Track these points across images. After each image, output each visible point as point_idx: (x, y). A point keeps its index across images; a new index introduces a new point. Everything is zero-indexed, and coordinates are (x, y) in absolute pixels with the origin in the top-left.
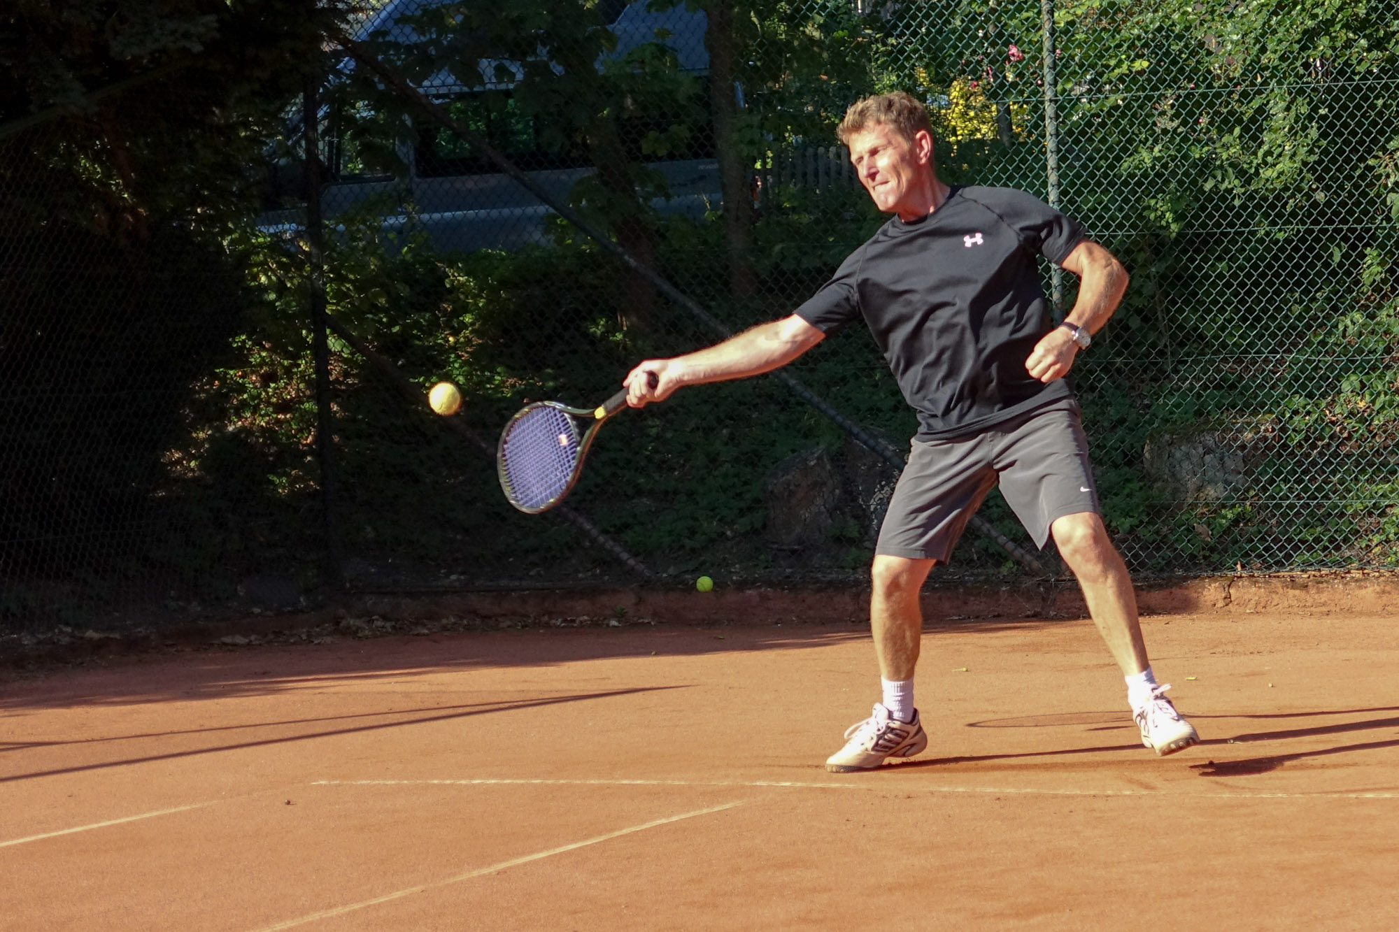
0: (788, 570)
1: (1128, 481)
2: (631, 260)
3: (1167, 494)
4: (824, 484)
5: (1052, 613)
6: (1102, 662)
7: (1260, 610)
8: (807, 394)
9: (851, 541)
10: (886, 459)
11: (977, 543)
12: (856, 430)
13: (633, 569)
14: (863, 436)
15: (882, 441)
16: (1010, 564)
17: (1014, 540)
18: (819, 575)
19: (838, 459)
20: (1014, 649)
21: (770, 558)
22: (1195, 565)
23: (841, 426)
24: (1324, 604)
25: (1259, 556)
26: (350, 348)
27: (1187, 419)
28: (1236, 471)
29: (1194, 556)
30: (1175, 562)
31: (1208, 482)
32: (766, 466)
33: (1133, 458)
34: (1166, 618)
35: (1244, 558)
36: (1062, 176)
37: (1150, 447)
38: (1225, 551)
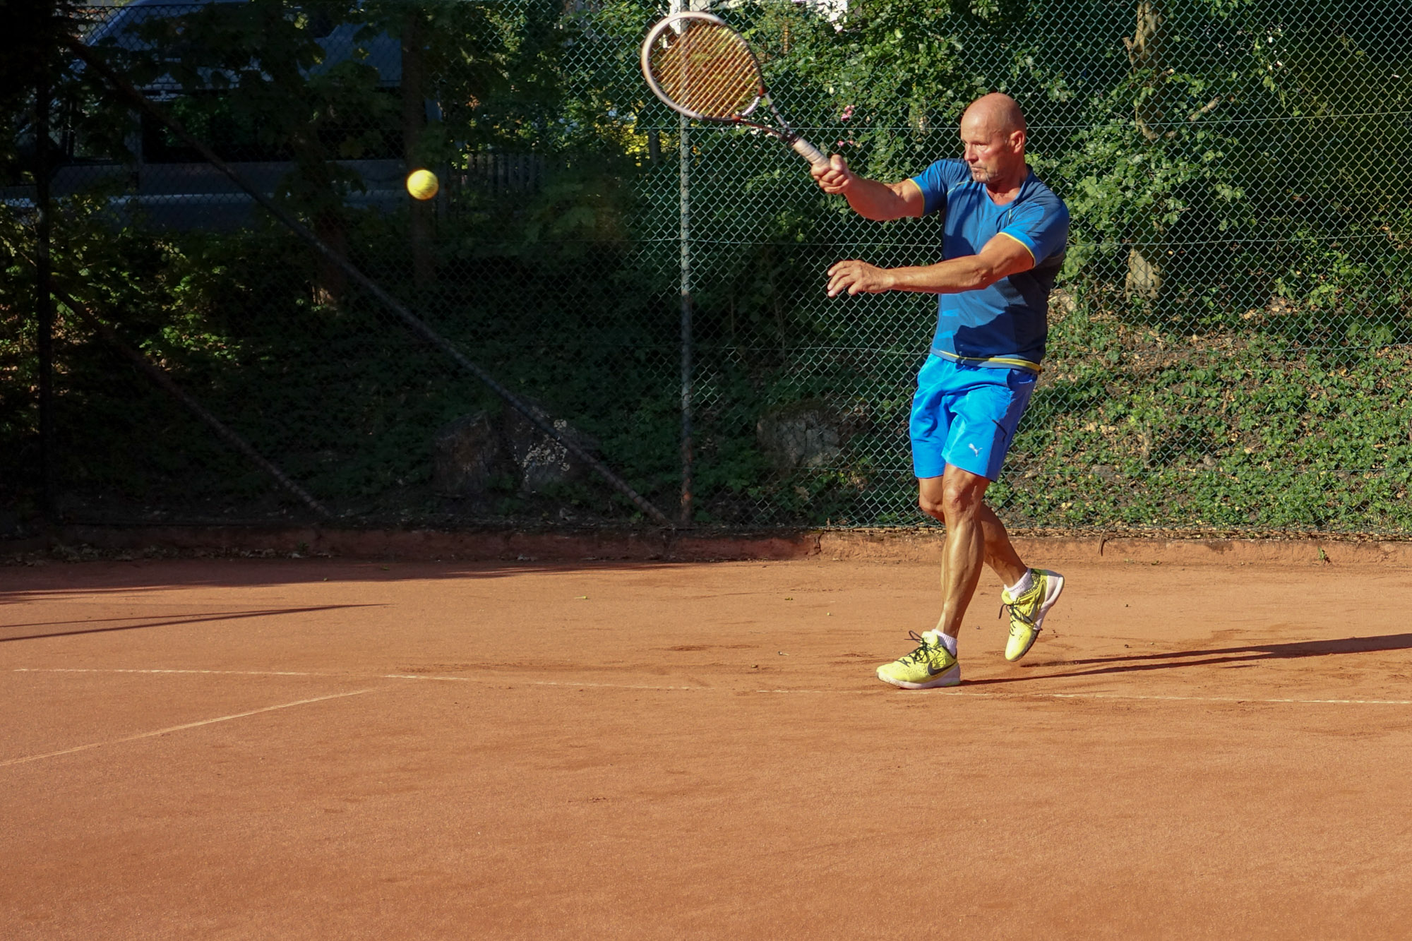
0: (451, 515)
1: (742, 449)
2: (323, 247)
3: (775, 462)
4: (485, 443)
5: (672, 557)
6: (700, 594)
7: (844, 557)
8: (471, 366)
9: (504, 492)
10: (538, 425)
11: (613, 497)
12: (511, 398)
13: (314, 510)
14: (518, 403)
15: (535, 409)
16: (638, 515)
17: (643, 495)
18: (476, 520)
19: (499, 423)
20: (631, 583)
21: (435, 504)
22: (794, 519)
23: (499, 394)
24: (896, 555)
25: (846, 514)
26: (70, 312)
27: (794, 400)
28: (830, 444)
29: (793, 513)
30: (777, 517)
31: (809, 452)
32: (435, 426)
33: (747, 430)
34: (765, 563)
35: (832, 515)
36: (693, 193)
37: (763, 421)
38: (819, 509)
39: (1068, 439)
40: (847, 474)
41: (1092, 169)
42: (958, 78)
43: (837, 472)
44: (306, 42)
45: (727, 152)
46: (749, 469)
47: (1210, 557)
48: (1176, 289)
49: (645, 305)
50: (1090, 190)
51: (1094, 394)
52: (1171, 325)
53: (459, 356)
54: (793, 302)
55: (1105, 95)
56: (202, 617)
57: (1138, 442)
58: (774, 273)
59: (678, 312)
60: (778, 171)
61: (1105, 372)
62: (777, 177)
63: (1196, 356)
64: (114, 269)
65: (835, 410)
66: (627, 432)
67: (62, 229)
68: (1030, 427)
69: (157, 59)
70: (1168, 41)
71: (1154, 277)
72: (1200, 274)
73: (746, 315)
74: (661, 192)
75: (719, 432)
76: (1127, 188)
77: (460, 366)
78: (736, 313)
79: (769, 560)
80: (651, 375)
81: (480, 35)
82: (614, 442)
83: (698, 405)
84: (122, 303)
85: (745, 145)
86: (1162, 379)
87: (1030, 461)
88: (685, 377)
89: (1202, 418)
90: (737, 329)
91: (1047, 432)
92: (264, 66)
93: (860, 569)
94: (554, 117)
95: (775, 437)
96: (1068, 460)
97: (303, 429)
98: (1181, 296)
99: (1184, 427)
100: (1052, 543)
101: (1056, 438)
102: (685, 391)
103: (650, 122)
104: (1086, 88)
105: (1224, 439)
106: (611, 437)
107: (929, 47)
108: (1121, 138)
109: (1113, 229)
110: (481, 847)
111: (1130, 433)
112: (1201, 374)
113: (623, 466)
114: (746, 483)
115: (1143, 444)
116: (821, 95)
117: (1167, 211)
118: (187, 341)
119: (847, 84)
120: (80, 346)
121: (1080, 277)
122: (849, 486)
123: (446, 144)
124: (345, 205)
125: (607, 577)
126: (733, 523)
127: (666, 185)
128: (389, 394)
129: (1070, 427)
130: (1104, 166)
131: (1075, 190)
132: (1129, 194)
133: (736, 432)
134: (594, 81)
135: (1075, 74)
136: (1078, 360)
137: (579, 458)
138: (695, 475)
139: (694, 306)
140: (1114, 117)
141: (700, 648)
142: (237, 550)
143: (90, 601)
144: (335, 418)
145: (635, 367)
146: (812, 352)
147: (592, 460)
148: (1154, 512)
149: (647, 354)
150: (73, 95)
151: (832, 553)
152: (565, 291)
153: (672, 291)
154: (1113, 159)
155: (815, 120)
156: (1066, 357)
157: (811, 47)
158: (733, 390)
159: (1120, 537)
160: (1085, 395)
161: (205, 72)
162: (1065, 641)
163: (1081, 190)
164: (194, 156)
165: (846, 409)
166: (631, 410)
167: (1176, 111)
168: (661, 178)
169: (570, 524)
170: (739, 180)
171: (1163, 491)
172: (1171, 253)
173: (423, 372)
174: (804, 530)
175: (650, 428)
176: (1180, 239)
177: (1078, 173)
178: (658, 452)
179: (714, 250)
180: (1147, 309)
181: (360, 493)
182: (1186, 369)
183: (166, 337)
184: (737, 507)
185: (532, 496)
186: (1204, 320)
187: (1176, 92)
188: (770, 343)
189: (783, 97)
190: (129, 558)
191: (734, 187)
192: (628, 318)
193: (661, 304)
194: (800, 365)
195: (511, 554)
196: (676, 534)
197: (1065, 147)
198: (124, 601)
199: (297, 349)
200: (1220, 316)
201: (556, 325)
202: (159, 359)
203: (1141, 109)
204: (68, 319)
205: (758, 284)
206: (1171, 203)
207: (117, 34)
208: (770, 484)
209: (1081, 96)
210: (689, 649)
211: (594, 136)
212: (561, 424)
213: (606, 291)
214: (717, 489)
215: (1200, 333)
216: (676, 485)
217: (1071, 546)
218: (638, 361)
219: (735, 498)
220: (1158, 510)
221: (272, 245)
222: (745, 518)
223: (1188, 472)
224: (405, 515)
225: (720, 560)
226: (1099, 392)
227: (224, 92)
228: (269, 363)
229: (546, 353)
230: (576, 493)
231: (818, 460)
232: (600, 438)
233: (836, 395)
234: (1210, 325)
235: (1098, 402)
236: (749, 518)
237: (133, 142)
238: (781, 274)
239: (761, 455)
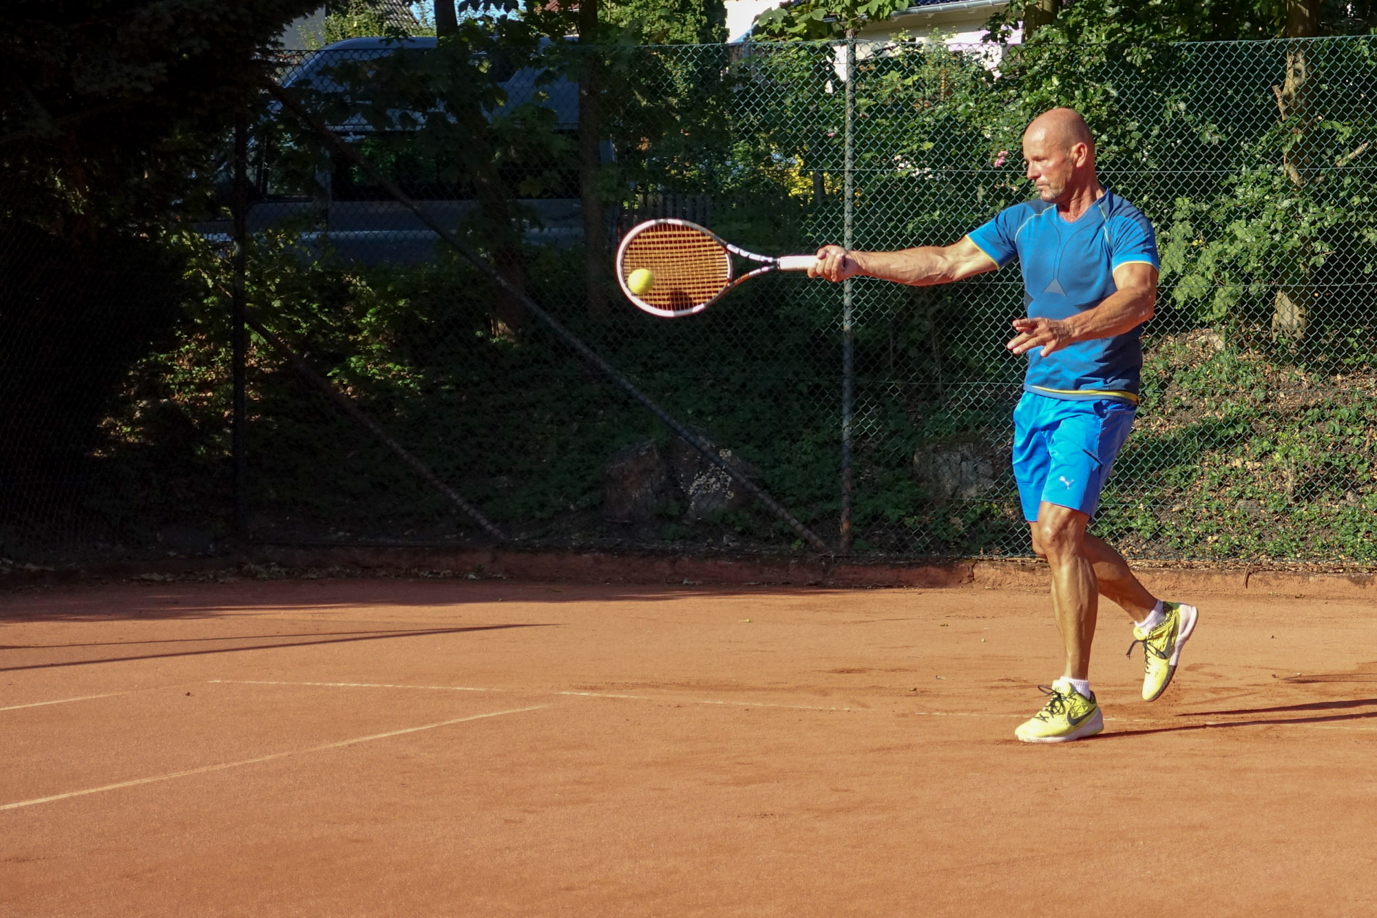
0: (619, 540)
1: (899, 480)
2: (502, 281)
3: (930, 493)
4: (653, 471)
5: (831, 583)
7: (996, 586)
8: (641, 397)
9: (670, 518)
10: (704, 453)
11: (774, 524)
12: (679, 428)
13: (490, 533)
14: (686, 433)
15: (702, 439)
16: (798, 542)
17: (804, 523)
18: (643, 545)
19: (667, 452)
20: (792, 607)
21: (605, 529)
22: (948, 549)
23: (668, 424)
25: (998, 544)
26: (263, 341)
27: (950, 433)
28: (984, 476)
29: (947, 542)
30: (932, 546)
31: (964, 484)
32: (606, 454)
33: (904, 461)
34: (920, 590)
35: (986, 544)
36: (856, 232)
37: (919, 453)
38: (972, 538)
39: (1214, 474)
40: (1000, 505)
41: (1241, 212)
42: (1113, 123)
43: (991, 503)
44: (489, 85)
45: (890, 192)
46: (906, 500)
47: (1352, 591)
48: (1322, 330)
49: (808, 340)
50: (1239, 233)
51: (1240, 430)
52: (1317, 365)
53: (630, 387)
54: (950, 338)
55: (1255, 141)
56: (384, 634)
57: (1283, 479)
58: (933, 310)
59: (840, 347)
60: (938, 212)
61: (1252, 409)
62: (937, 218)
63: (1340, 395)
64: (304, 301)
65: (989, 443)
66: (790, 462)
67: (256, 262)
68: (1178, 462)
69: (349, 101)
70: (1318, 89)
71: (1300, 319)
72: (1346, 315)
73: (905, 351)
74: (826, 231)
75: (878, 463)
76: (1276, 231)
77: (630, 397)
78: (895, 348)
79: (924, 587)
80: (813, 407)
81: (654, 80)
82: (777, 472)
83: (857, 436)
84: (312, 333)
85: (907, 187)
86: (1307, 417)
87: (1177, 495)
88: (846, 410)
89: (1345, 456)
90: (896, 364)
91: (1195, 466)
92: (450, 108)
93: (1012, 597)
94: (722, 160)
95: (931, 468)
96: (1214, 495)
97: (480, 456)
98: (1327, 338)
99: (1328, 464)
100: (1197, 576)
101: (1202, 474)
102: (845, 423)
103: (816, 164)
104: (1238, 134)
105: (1366, 477)
106: (774, 467)
107: (1085, 93)
108: (1270, 183)
109: (1261, 271)
110: (654, 859)
111: (1275, 470)
112: (1344, 412)
113: (784, 494)
114: (902, 513)
115: (1288, 480)
116: (981, 139)
117: (1314, 254)
118: (373, 370)
119: (1006, 129)
120: (272, 374)
121: (1229, 317)
122: (1002, 517)
123: (620, 184)
124: (524, 242)
125: (768, 602)
126: (889, 551)
127: (831, 224)
128: (563, 423)
129: (1217, 462)
130: (1253, 211)
131: (1225, 233)
132: (1277, 237)
133: (894, 463)
134: (763, 124)
135: (1226, 121)
136: (1224, 397)
137: (743, 486)
138: (854, 504)
139: (856, 341)
140: (1263, 162)
141: (860, 671)
142: (416, 570)
143: (278, 617)
144: (511, 445)
145: (798, 400)
146: (968, 387)
147: (756, 489)
148: (1297, 546)
149: (809, 387)
150: (268, 134)
151: (985, 582)
152: (730, 325)
153: (834, 326)
154: (1262, 203)
155: (974, 164)
156: (1213, 395)
157: (971, 93)
158: (891, 423)
159: (1265, 570)
160: (1232, 432)
161: (394, 114)
162: (1214, 670)
163: (1231, 232)
164: (381, 194)
165: (1000, 442)
166: (794, 441)
167: (1324, 157)
168: (826, 218)
169: (733, 550)
170: (901, 221)
171: (1306, 526)
172: (1316, 295)
173: (595, 402)
174: (958, 559)
175: (811, 458)
176: (1327, 281)
177: (1228, 216)
178: (818, 482)
179: (876, 288)
180: (1293, 350)
181: (533, 517)
182: (1331, 408)
183: (352, 365)
184: (893, 536)
185: (697, 522)
186: (1348, 360)
187: (1325, 139)
188: (928, 378)
189: (944, 140)
190: (314, 576)
191: (896, 227)
192: (792, 352)
193: (824, 339)
194: (957, 399)
195: (676, 578)
196: (835, 561)
197: (1216, 191)
198: (310, 617)
199: (475, 378)
200: (1364, 356)
201: (723, 358)
202: (345, 387)
203: (1290, 154)
204: (260, 349)
205: (916, 321)
206: (1318, 246)
207: (312, 76)
208: (926, 514)
209: (1232, 141)
210: (849, 671)
211: (759, 179)
212: (726, 454)
213: (772, 326)
214: (875, 518)
215: (1344, 373)
216: (834, 515)
217: (1216, 578)
218: (801, 394)
219: (892, 527)
220: (1301, 544)
221: (453, 279)
222: (902, 546)
223: (1332, 508)
224: (576, 539)
225: (877, 587)
226: (1245, 429)
227: (411, 134)
228: (449, 391)
229: (713, 386)
230: (739, 520)
231: (972, 492)
232: (764, 468)
233: (990, 428)
234: (1354, 365)
235: (1243, 438)
236: (906, 547)
237: (323, 178)
238: (940, 311)
239: (917, 486)
